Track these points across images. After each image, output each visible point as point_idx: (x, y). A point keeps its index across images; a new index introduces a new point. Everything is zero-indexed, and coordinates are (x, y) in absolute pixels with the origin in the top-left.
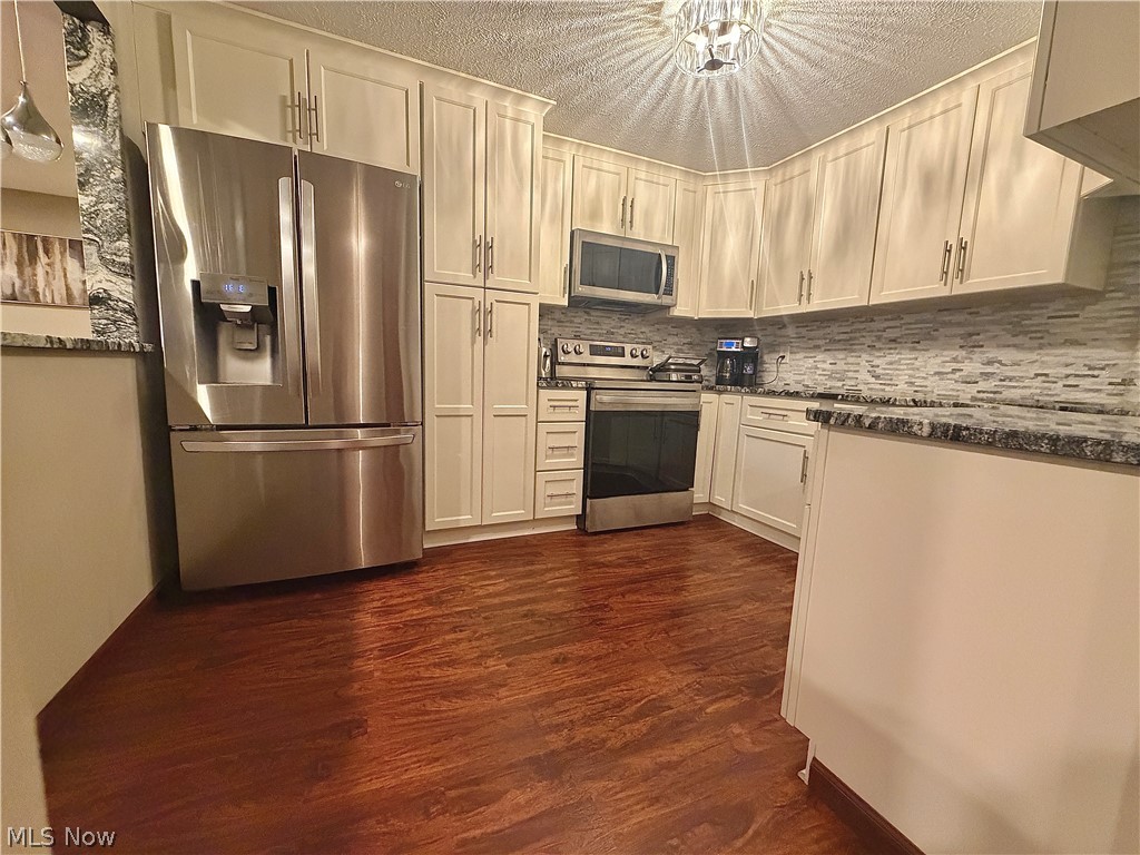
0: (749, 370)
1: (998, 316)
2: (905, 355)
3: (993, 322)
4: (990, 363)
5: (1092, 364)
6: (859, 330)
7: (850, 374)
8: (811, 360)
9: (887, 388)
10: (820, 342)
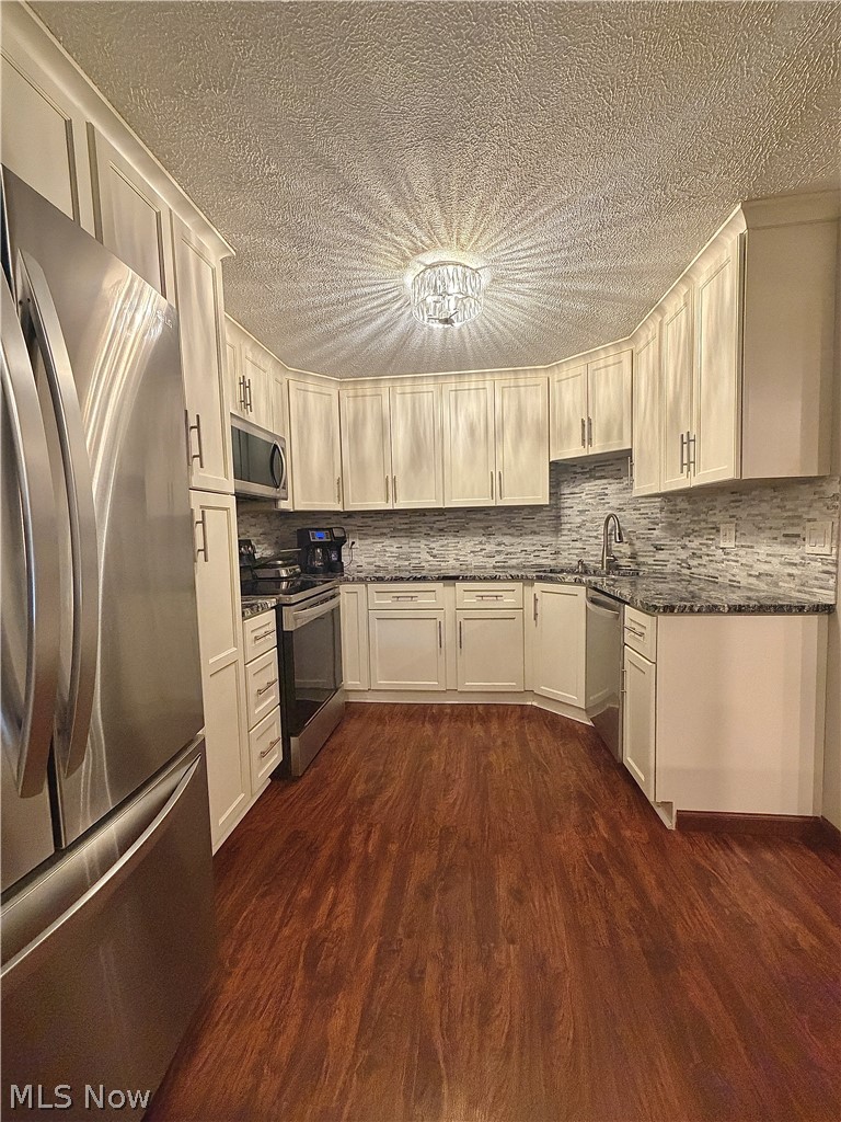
0: (334, 557)
1: (499, 517)
2: (451, 541)
3: (497, 520)
4: (499, 545)
5: (544, 544)
6: (416, 522)
7: (414, 555)
8: (380, 545)
9: (443, 564)
10: (385, 531)
